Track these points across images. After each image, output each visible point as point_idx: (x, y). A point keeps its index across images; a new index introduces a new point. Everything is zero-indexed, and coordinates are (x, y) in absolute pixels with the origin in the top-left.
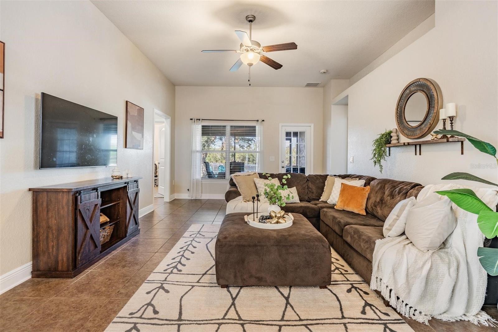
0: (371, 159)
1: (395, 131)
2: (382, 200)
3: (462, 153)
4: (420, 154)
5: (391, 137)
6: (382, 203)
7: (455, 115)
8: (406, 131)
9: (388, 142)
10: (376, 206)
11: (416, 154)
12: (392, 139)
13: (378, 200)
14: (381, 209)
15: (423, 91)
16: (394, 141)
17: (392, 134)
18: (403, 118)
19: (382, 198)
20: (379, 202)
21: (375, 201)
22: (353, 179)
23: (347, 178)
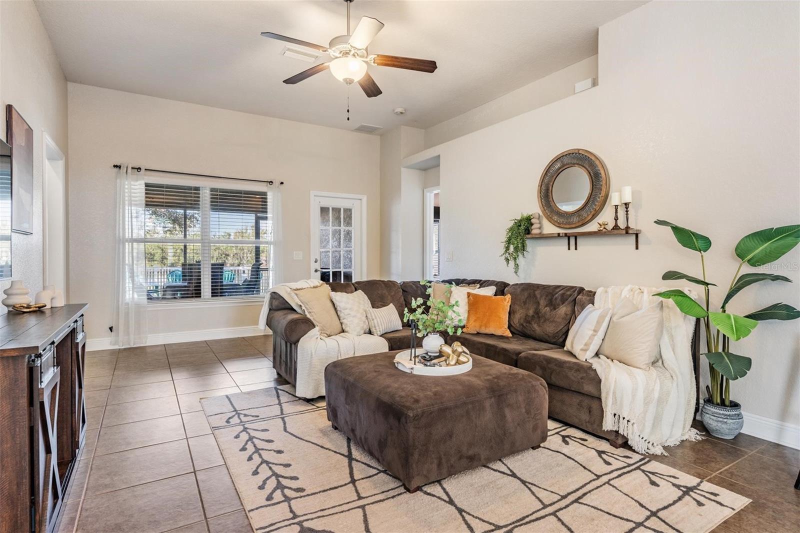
0: (502, 256)
1: (537, 215)
2: (537, 313)
3: (637, 248)
4: (576, 249)
5: (532, 224)
6: (539, 317)
7: (631, 201)
8: (555, 218)
9: (528, 231)
10: (529, 322)
11: (569, 249)
12: (533, 227)
13: (531, 312)
14: (539, 326)
15: (583, 166)
16: (535, 231)
17: (533, 221)
18: (551, 199)
19: (536, 309)
20: (533, 316)
21: (527, 315)
22: (470, 285)
23: (461, 285)
